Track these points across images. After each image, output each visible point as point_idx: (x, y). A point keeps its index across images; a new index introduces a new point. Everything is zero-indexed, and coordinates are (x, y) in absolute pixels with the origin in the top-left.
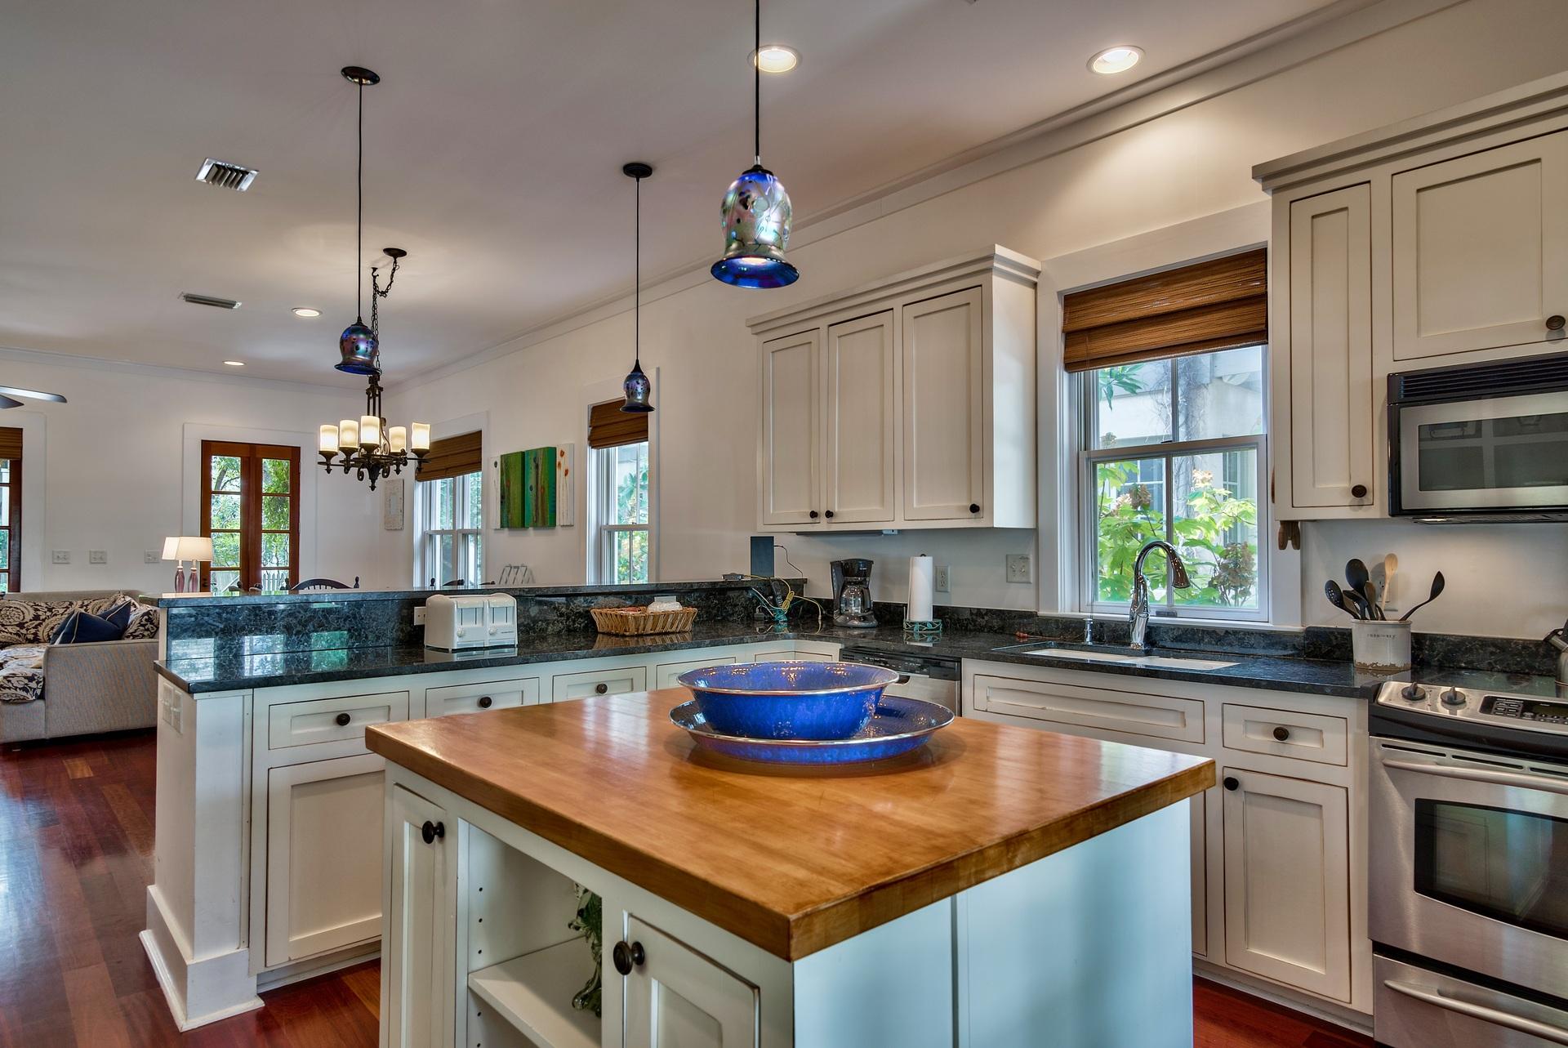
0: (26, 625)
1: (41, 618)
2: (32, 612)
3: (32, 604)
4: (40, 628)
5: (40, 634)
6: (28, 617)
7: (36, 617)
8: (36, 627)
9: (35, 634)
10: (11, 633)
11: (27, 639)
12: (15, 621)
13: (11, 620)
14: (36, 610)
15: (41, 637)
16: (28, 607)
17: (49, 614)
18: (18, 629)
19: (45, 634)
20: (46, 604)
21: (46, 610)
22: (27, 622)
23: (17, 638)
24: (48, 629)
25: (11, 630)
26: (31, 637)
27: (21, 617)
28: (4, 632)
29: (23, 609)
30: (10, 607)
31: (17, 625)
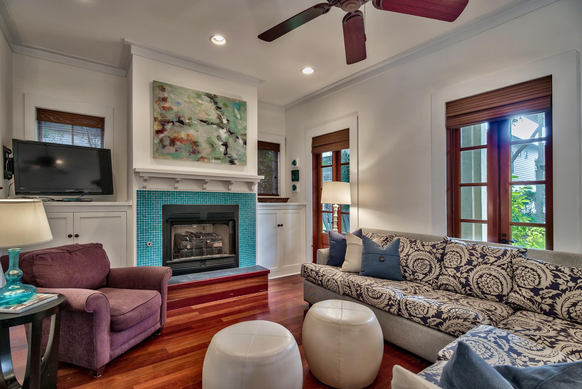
0: (541, 292)
1: (561, 287)
2: (550, 278)
3: (553, 268)
4: (557, 300)
5: (558, 307)
6: (545, 283)
7: (554, 286)
8: (553, 297)
9: (552, 306)
10: (524, 297)
11: (542, 309)
12: (529, 284)
13: (526, 282)
14: (556, 276)
15: (559, 312)
16: (547, 271)
17: (571, 284)
18: (532, 294)
19: (565, 309)
20: (572, 270)
21: (569, 278)
22: (542, 289)
23: (531, 304)
24: (568, 304)
25: (524, 294)
26: (547, 308)
27: (537, 282)
28: (518, 293)
29: (539, 271)
30: (526, 267)
31: (531, 290)
